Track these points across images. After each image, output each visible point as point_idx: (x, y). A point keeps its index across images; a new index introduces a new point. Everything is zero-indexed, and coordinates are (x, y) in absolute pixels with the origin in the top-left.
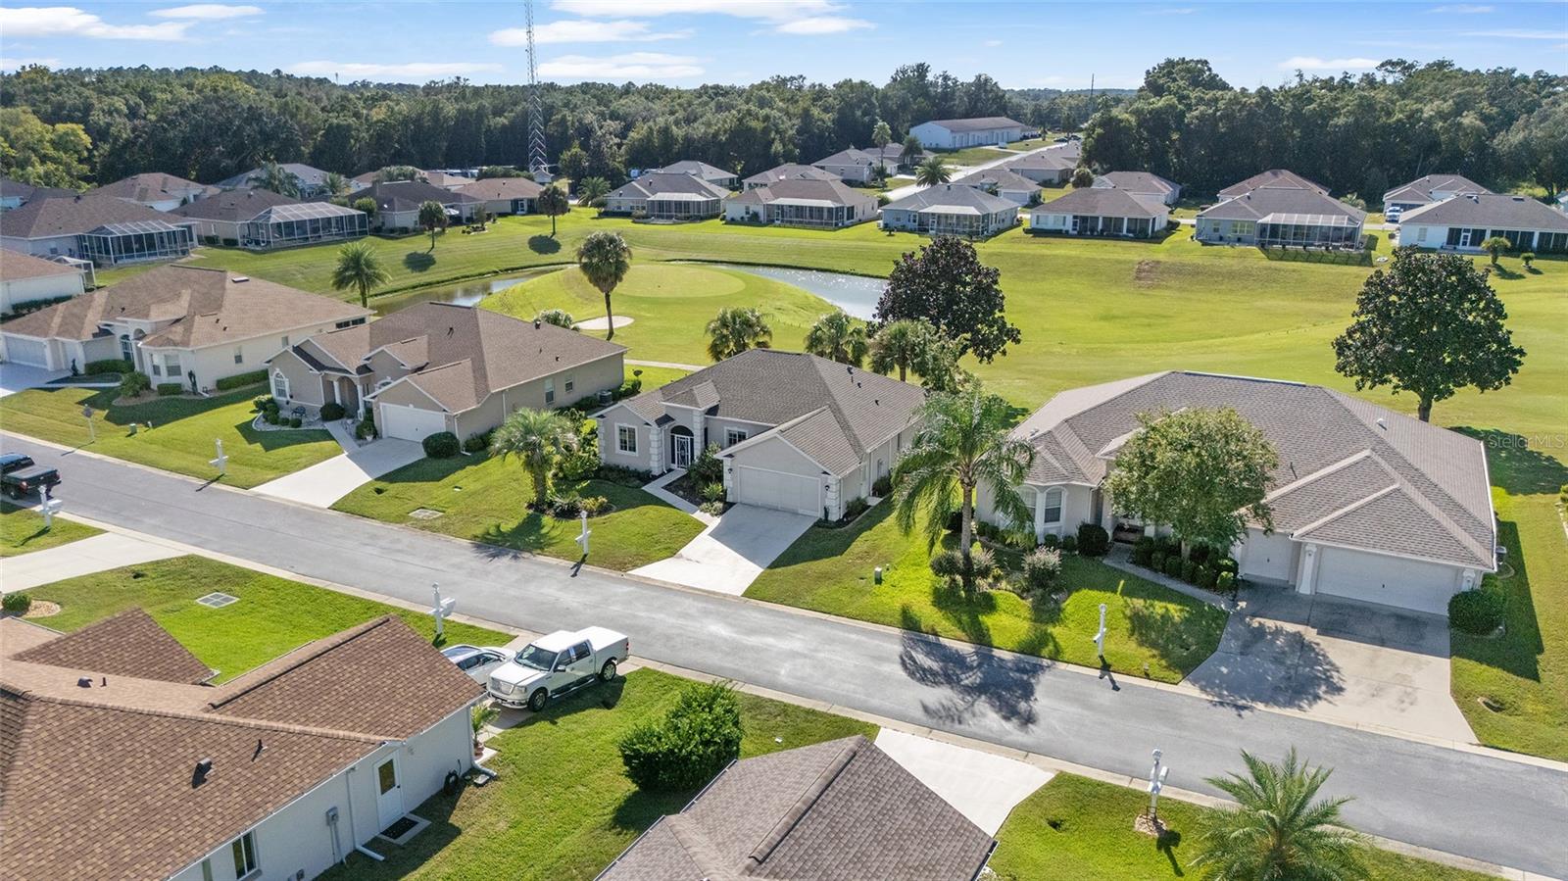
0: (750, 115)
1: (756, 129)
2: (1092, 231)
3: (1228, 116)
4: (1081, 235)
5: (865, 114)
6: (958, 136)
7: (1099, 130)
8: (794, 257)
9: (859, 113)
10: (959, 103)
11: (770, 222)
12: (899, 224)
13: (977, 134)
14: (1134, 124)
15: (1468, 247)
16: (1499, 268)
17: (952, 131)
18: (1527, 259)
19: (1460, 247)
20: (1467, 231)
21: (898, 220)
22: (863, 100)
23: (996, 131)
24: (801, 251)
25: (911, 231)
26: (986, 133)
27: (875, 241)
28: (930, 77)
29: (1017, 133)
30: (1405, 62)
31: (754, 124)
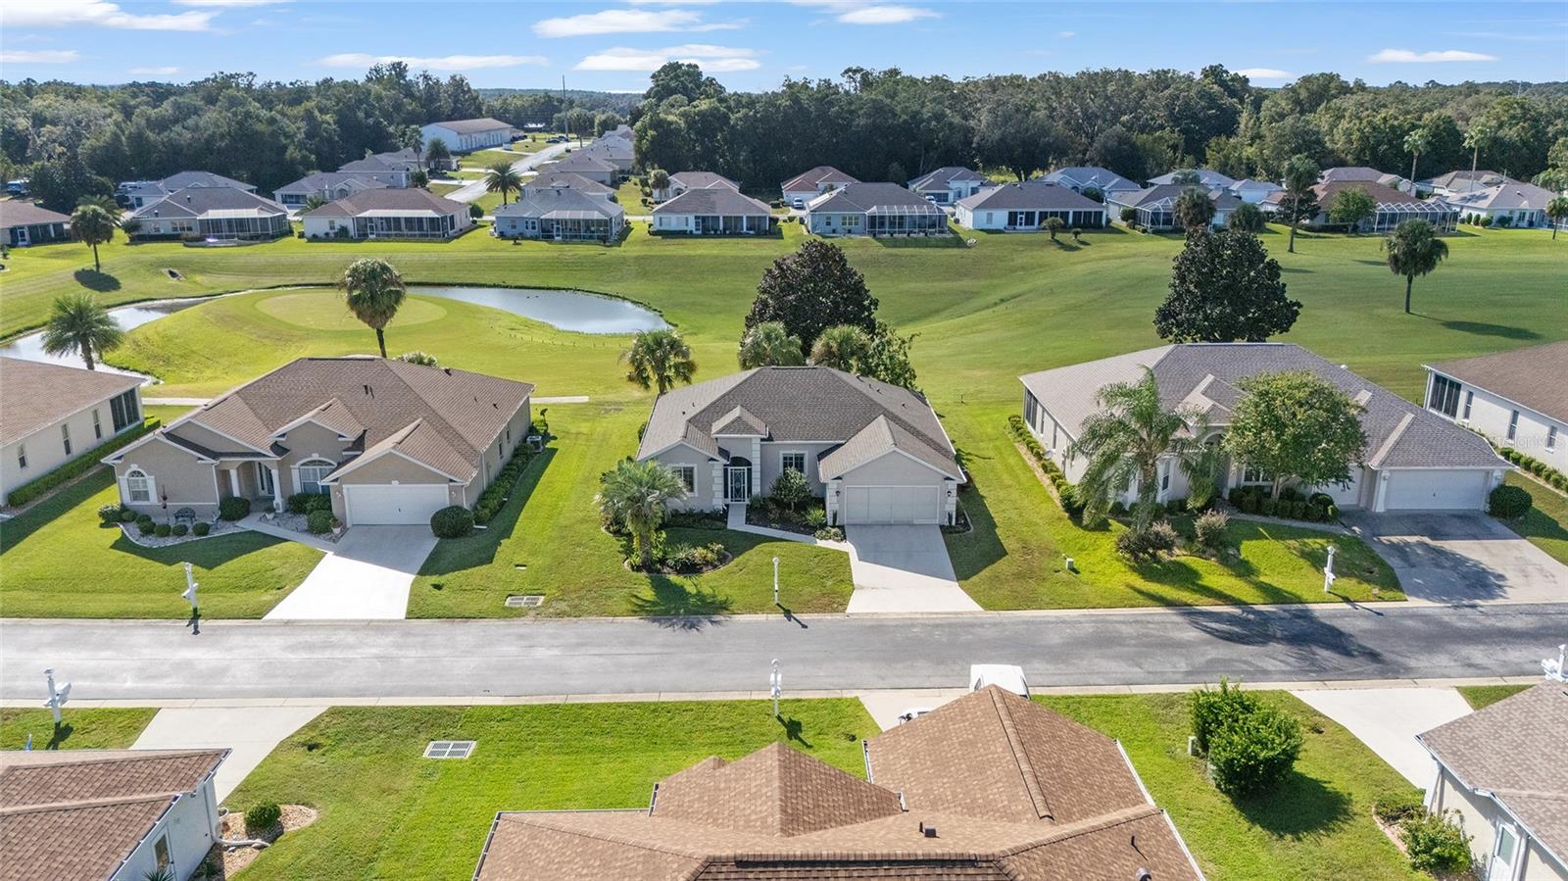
0: (251, 117)
1: (263, 133)
2: (716, 231)
3: (765, 119)
4: (705, 234)
5: (368, 115)
6: (463, 137)
7: (651, 133)
8: (425, 273)
9: (361, 115)
10: (445, 103)
11: (362, 237)
12: (516, 232)
13: (478, 136)
14: (683, 125)
15: (1023, 227)
16: (1058, 242)
17: (459, 133)
18: (1076, 234)
19: (1018, 227)
20: (1022, 213)
21: (514, 227)
22: (360, 101)
23: (492, 133)
24: (430, 267)
25: (536, 238)
26: (484, 136)
27: (502, 250)
28: (410, 76)
29: (508, 135)
30: (862, 70)
31: (260, 127)
